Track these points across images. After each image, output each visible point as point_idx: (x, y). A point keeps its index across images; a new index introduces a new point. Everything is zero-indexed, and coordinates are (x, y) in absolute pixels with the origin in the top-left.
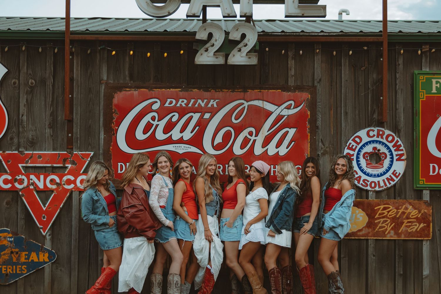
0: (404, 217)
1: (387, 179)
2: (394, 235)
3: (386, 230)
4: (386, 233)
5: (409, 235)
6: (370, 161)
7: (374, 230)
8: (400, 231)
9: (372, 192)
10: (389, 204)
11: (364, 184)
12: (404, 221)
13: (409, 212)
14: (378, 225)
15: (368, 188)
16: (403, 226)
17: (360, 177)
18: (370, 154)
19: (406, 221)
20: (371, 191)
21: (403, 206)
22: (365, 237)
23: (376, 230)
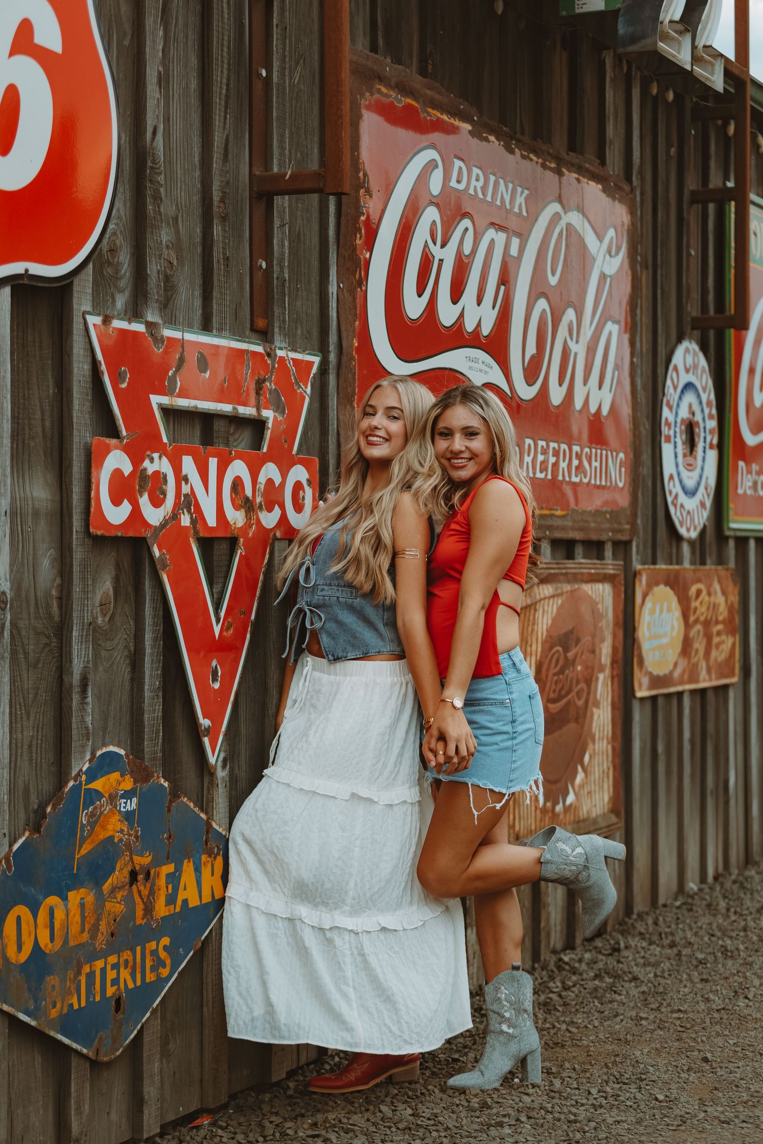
1: (701, 503)
5: (719, 672)
8: (711, 662)
9: (686, 543)
10: (701, 581)
14: (693, 646)
15: (684, 530)
17: (676, 497)
18: (686, 425)
20: (686, 540)
23: (692, 660)
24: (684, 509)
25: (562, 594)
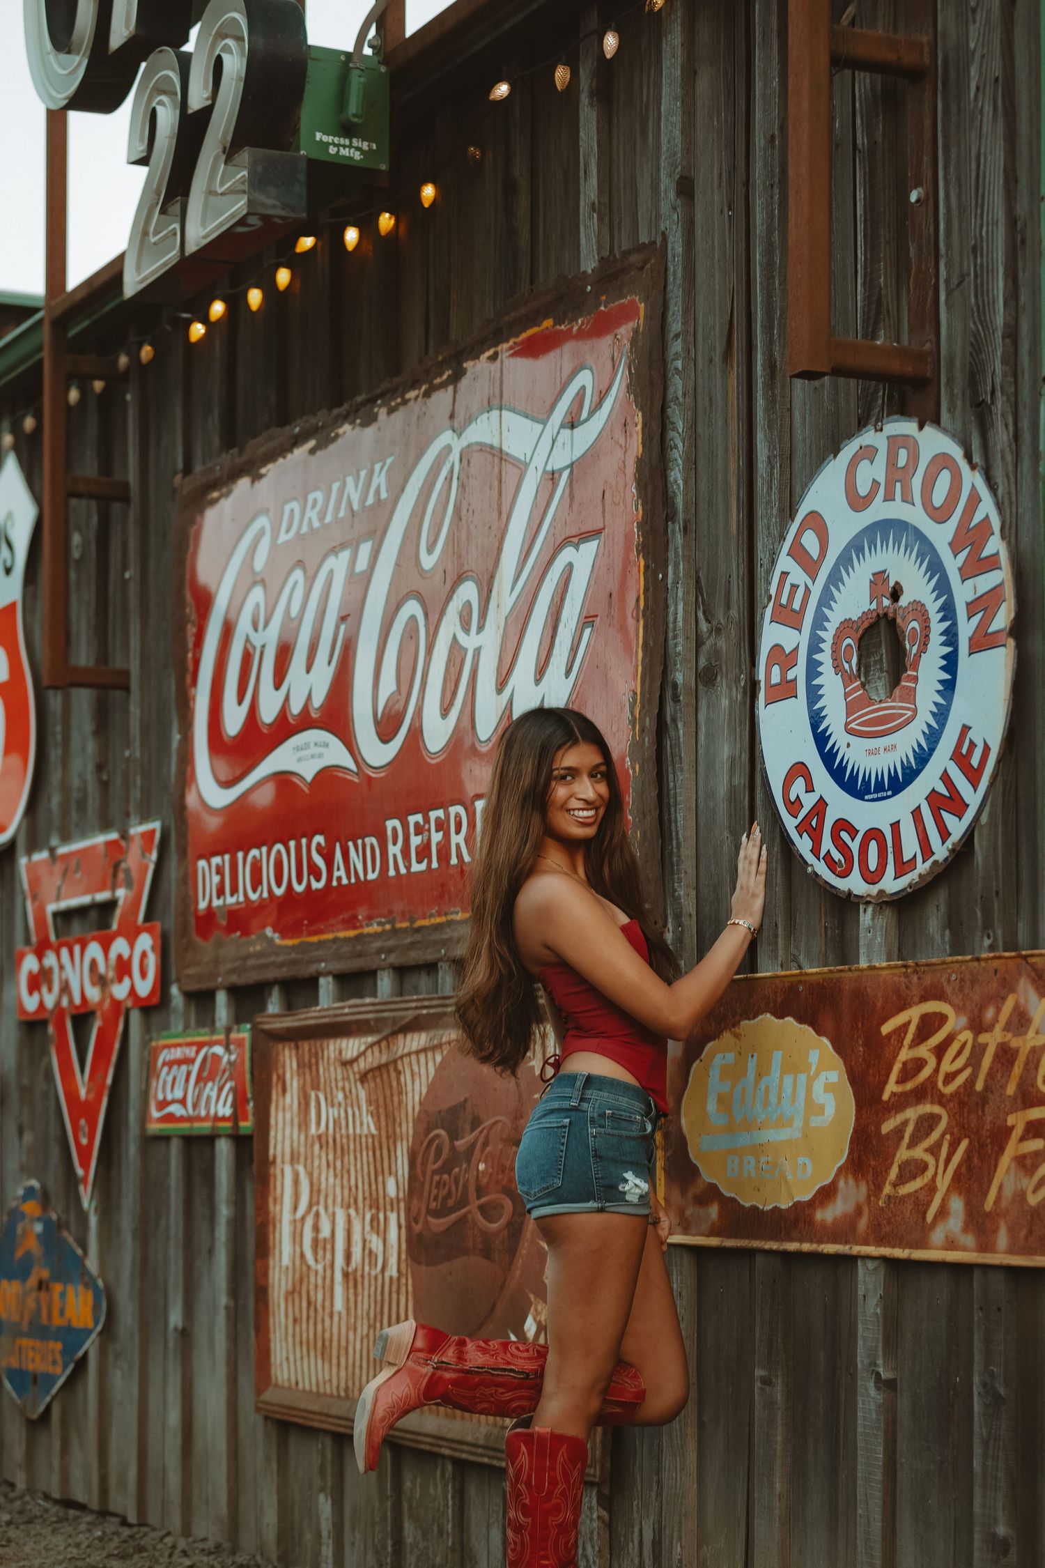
0: (1011, 1090)
1: (933, 798)
2: (965, 1230)
3: (931, 1188)
4: (930, 1216)
5: (1030, 1232)
6: (863, 685)
7: (879, 1188)
8: (989, 1204)
9: (870, 910)
10: (940, 996)
11: (837, 856)
12: (1011, 1120)
13: (1033, 1050)
14: (894, 1155)
15: (854, 883)
16: (1006, 1160)
17: (821, 807)
18: (861, 632)
19: (1017, 1121)
20: (865, 900)
21: (1004, 999)
22: (846, 1243)
23: (887, 1189)
24: (853, 832)
25: (440, 1046)
